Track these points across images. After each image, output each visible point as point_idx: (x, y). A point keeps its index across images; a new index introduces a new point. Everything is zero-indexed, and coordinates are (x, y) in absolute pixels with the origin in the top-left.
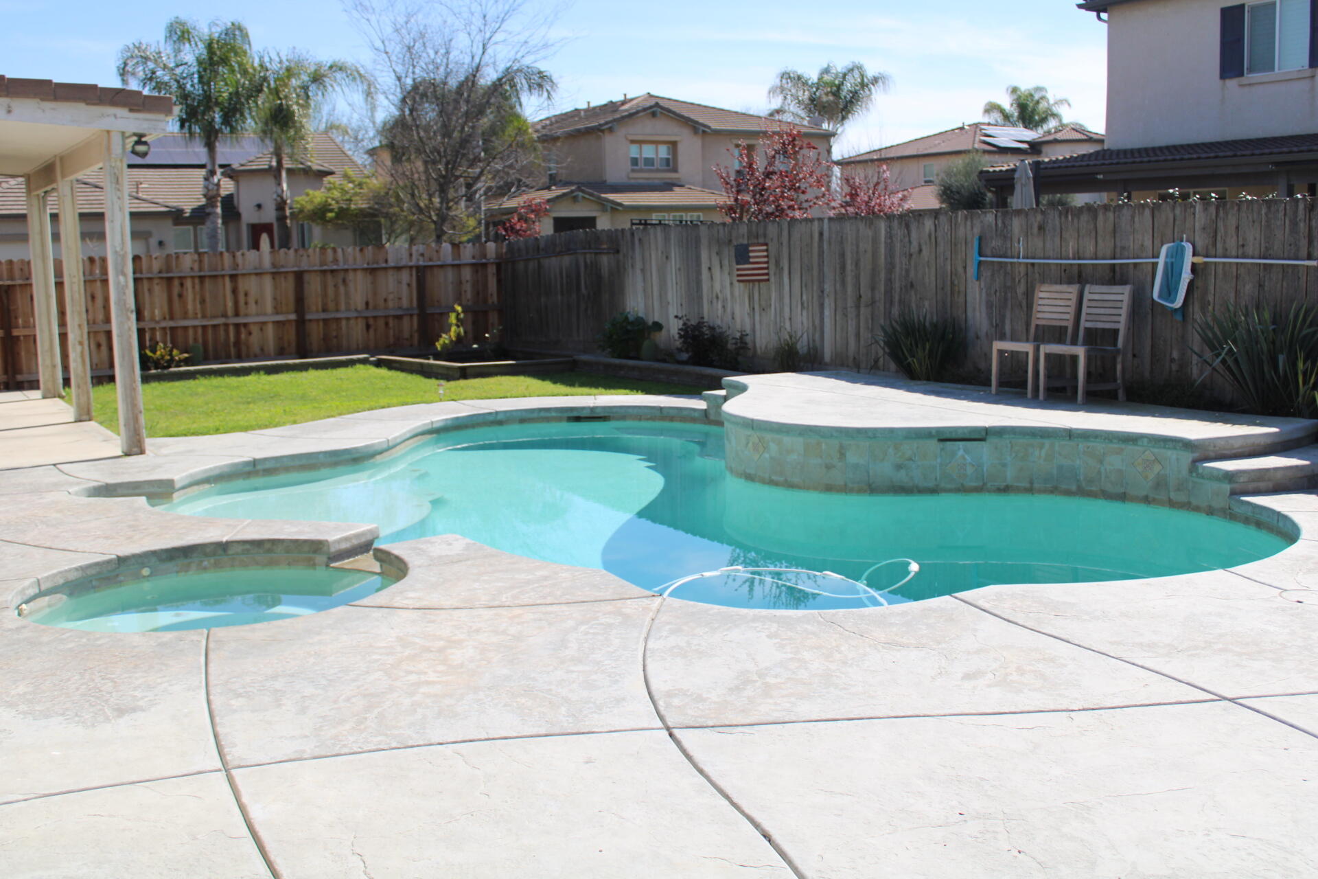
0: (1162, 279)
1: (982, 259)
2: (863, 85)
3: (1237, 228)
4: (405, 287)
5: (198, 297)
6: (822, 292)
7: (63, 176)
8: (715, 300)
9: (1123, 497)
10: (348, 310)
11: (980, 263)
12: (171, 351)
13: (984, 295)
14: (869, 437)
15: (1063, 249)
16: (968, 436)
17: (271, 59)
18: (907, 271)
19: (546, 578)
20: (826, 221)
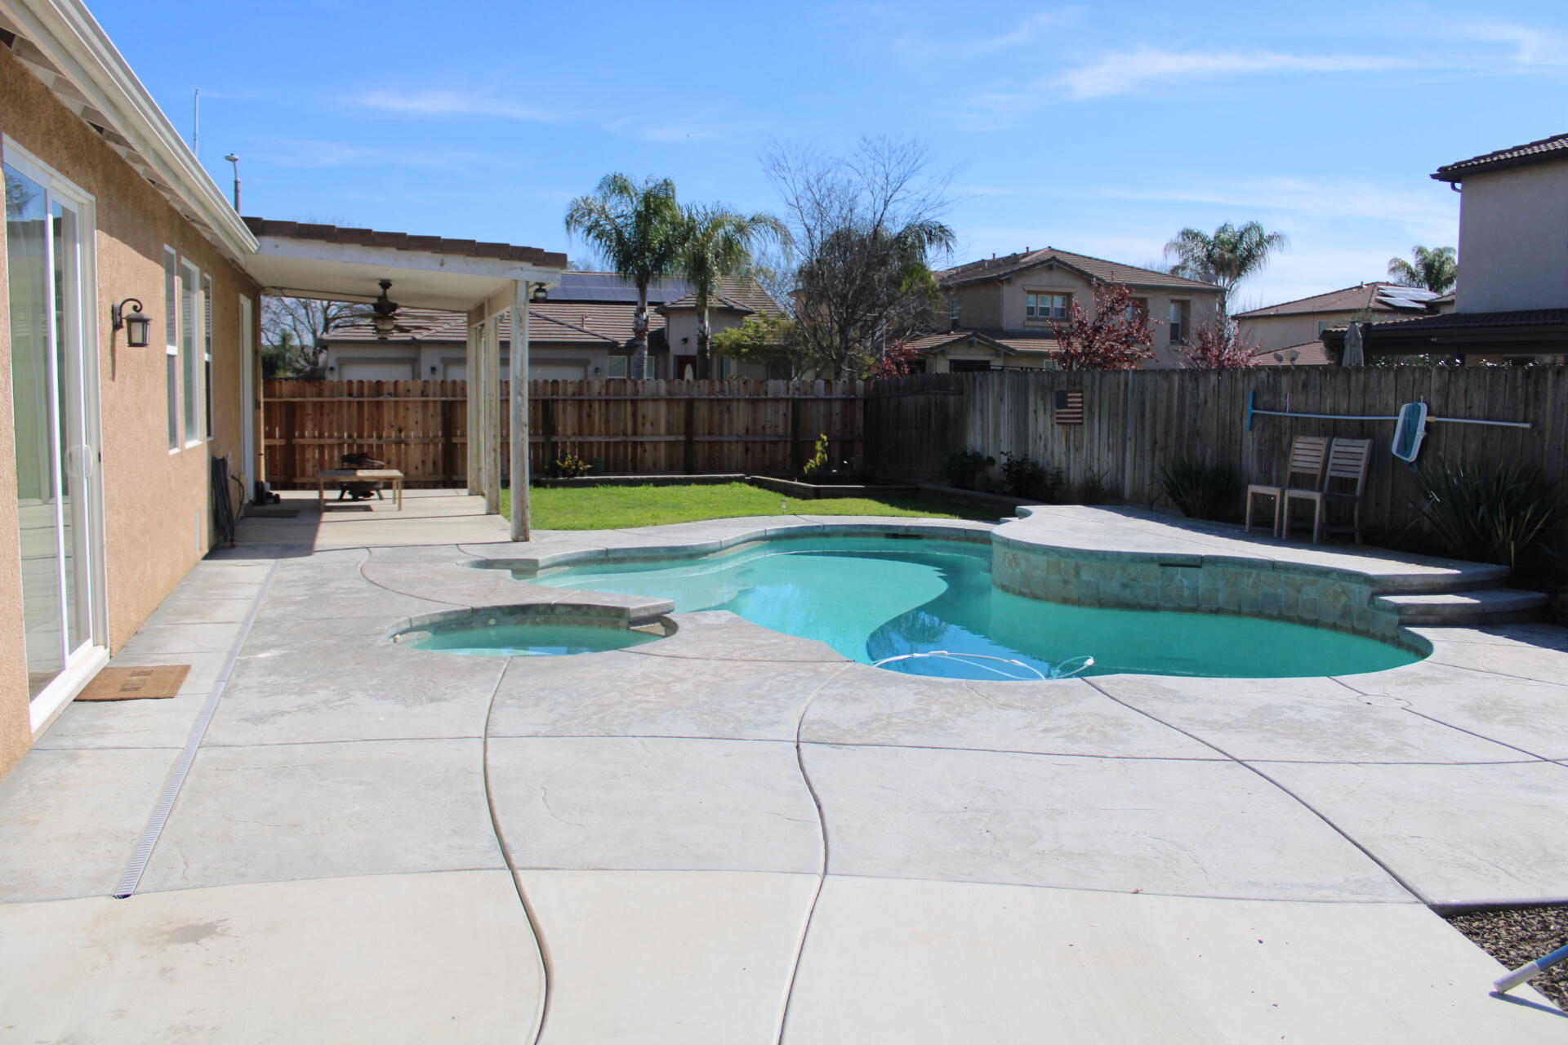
0: (1401, 436)
1: (1255, 411)
2: (1259, 244)
3: (1466, 391)
4: (781, 417)
5: (603, 417)
6: (1125, 436)
7: (490, 314)
8: (1038, 440)
9: (1315, 624)
10: (731, 434)
11: (1253, 415)
12: (577, 462)
13: (1256, 444)
14: (1100, 559)
15: (1322, 406)
16: (1186, 563)
17: (697, 212)
18: (1195, 420)
19: (776, 644)
20: (1131, 373)
